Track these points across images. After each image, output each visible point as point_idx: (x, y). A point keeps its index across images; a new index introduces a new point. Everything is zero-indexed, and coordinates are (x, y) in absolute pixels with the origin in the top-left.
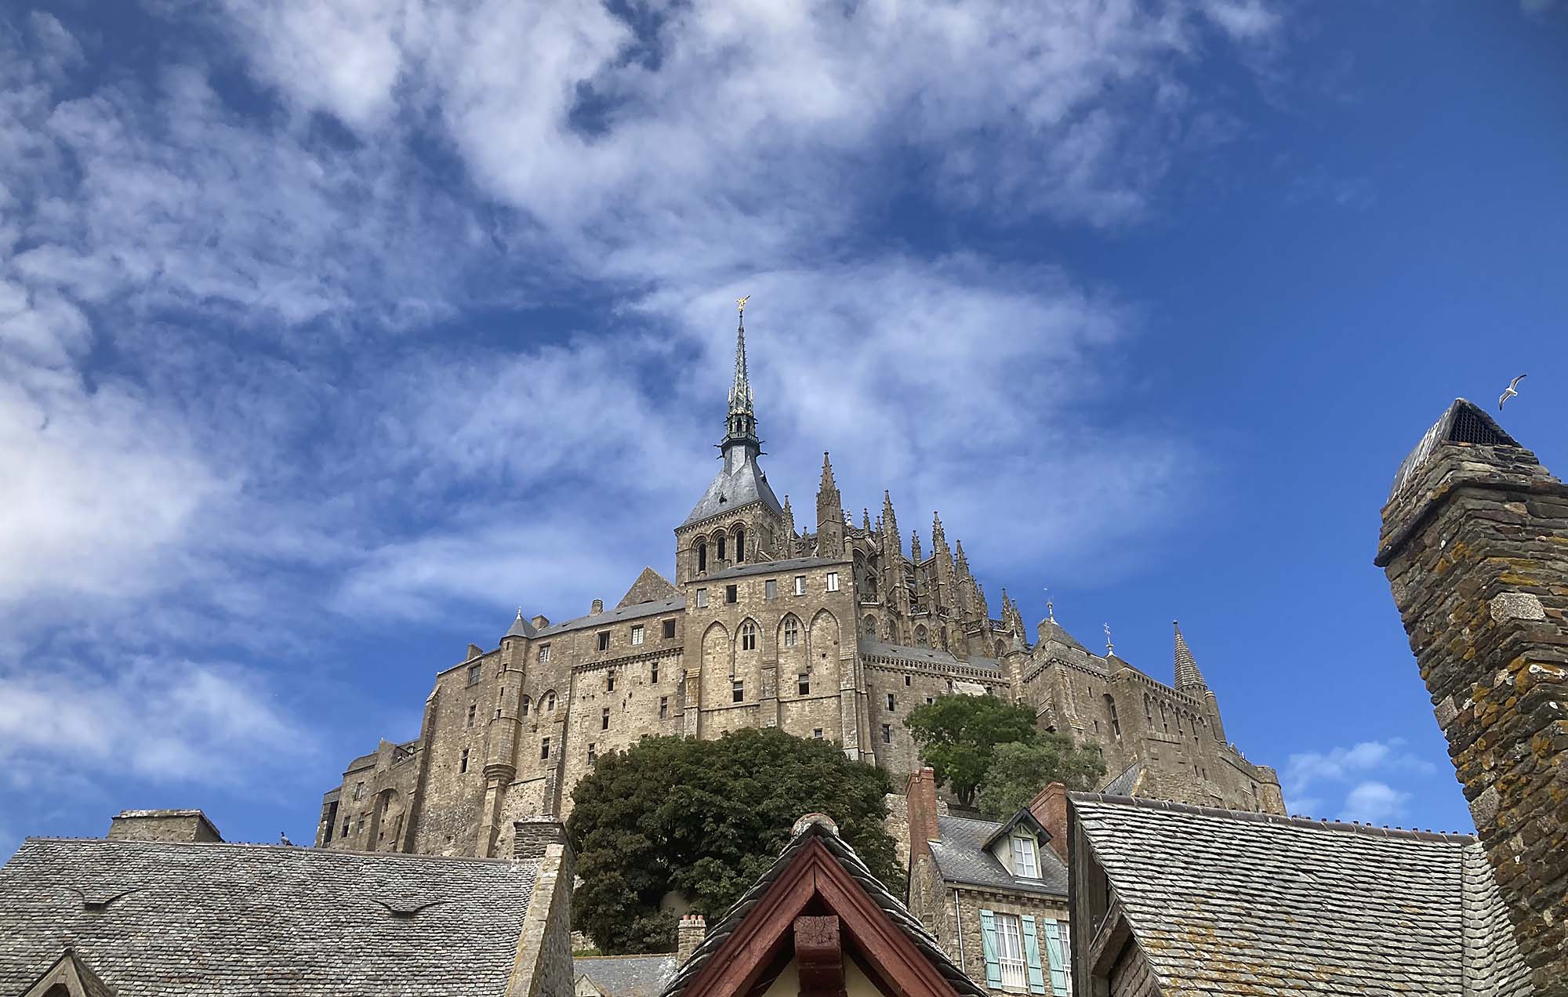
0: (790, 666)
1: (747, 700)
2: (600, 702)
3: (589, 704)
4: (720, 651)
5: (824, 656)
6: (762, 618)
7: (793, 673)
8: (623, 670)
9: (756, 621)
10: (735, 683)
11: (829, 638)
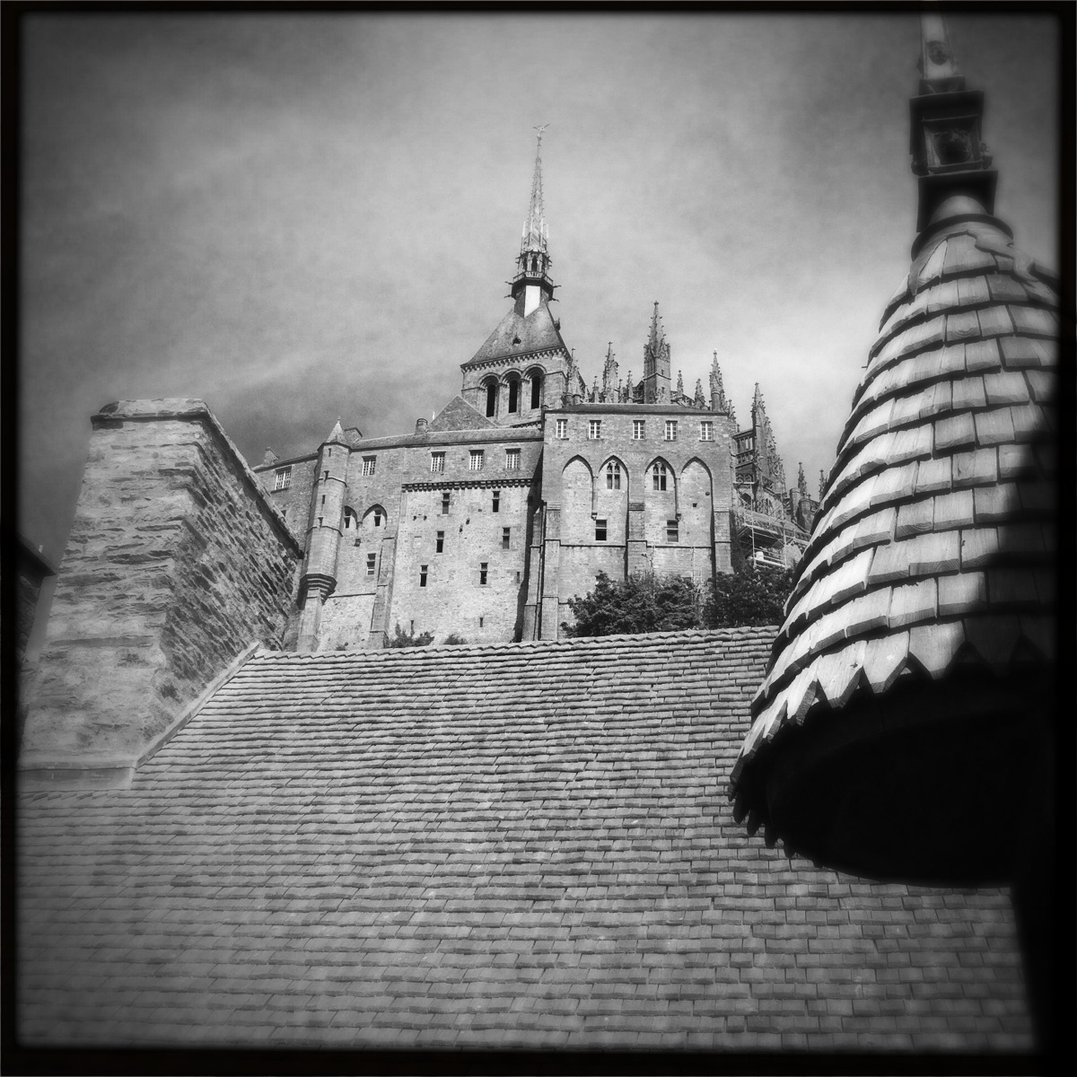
0: (657, 512)
1: (610, 540)
2: (433, 525)
3: (420, 524)
4: (582, 486)
5: (695, 505)
6: (630, 458)
7: (661, 519)
8: (460, 494)
9: (623, 460)
10: (599, 522)
11: (701, 488)
